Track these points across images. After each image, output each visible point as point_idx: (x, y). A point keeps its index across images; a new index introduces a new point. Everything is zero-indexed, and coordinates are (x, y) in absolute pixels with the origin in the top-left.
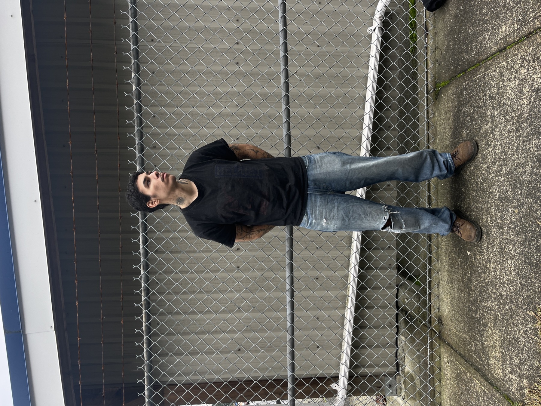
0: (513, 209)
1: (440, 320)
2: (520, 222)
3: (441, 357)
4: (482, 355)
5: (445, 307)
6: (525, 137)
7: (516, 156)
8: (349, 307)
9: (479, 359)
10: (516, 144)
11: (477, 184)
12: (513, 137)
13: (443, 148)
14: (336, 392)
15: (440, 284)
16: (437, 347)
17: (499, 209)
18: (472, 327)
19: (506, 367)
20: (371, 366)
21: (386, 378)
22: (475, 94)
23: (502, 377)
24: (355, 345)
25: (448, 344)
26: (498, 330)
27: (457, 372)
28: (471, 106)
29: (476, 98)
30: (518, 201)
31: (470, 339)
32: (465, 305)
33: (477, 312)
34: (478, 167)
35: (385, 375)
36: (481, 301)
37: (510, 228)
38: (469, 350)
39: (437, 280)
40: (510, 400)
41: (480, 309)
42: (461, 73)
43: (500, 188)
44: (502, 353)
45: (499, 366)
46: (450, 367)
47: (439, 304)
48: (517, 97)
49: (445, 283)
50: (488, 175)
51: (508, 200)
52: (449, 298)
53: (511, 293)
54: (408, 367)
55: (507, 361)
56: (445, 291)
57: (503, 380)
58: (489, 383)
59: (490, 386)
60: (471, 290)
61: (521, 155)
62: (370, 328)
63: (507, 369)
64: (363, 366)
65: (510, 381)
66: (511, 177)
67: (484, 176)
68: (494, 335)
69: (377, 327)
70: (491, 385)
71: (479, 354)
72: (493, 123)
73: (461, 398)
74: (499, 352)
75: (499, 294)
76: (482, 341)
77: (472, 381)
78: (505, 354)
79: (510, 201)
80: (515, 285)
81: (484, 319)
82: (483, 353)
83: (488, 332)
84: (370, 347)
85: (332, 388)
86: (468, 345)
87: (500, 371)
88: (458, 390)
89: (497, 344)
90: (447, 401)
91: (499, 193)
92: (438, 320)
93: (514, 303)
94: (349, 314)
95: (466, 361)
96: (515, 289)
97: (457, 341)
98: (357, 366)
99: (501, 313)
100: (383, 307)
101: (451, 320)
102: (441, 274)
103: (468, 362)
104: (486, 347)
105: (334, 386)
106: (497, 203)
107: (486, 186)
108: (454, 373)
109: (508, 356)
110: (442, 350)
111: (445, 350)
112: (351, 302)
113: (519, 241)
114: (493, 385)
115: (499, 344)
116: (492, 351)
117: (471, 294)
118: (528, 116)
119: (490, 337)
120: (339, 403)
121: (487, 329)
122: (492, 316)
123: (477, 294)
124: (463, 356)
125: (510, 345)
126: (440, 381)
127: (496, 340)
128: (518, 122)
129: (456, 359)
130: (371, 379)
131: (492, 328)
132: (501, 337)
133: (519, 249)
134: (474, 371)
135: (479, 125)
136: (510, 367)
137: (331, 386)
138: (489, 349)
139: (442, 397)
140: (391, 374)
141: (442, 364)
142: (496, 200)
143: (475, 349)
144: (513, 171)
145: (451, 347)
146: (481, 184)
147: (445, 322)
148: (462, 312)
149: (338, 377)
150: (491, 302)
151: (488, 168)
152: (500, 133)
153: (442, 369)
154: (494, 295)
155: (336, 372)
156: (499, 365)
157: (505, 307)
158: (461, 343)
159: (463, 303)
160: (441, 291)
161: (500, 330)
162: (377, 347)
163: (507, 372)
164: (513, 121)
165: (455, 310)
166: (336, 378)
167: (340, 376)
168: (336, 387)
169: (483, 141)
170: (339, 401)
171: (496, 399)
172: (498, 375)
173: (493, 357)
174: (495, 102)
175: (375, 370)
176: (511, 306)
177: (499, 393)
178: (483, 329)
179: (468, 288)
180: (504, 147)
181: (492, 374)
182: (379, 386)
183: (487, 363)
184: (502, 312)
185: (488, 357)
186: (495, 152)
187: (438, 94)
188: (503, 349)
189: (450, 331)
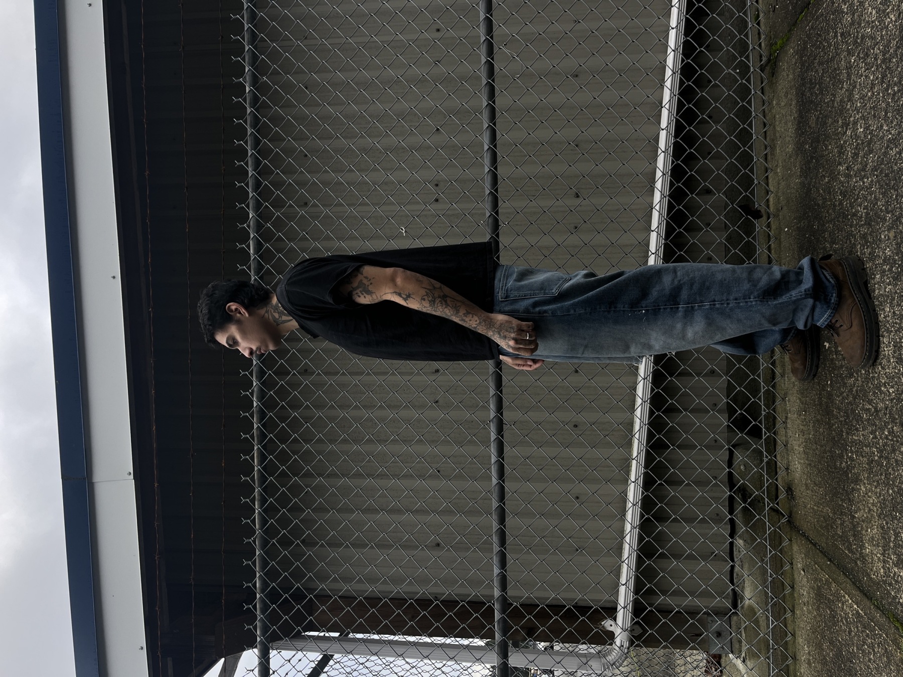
0: (886, 232)
1: (789, 490)
2: (897, 254)
3: (794, 563)
4: (853, 541)
5: (797, 462)
6: (895, 84)
7: (885, 128)
8: (633, 478)
9: (849, 550)
10: (884, 105)
11: (835, 206)
12: (879, 93)
13: (785, 160)
14: (611, 636)
15: (789, 421)
16: (786, 543)
17: (867, 242)
18: (836, 488)
19: (889, 554)
20: (677, 593)
21: (710, 619)
22: (822, 40)
23: (884, 577)
24: (645, 551)
25: (803, 535)
26: (875, 484)
27: (817, 585)
28: (821, 63)
29: (824, 46)
30: (893, 214)
31: (835, 513)
32: (825, 450)
33: (843, 456)
34: (834, 173)
35: (706, 613)
36: (848, 433)
37: (884, 271)
38: (833, 536)
39: (784, 415)
40: (898, 621)
41: (847, 450)
42: (803, 12)
43: (866, 200)
44: (883, 528)
45: (878, 555)
46: (807, 578)
47: (788, 459)
48: (880, 14)
49: (796, 416)
50: (848, 183)
51: (879, 218)
52: (802, 443)
53: (892, 400)
54: (749, 596)
55: (889, 543)
56: (796, 432)
57: (885, 582)
58: (865, 595)
59: (866, 600)
60: (833, 415)
61: (892, 122)
62: (675, 520)
63: (891, 559)
64: (664, 593)
65: (897, 581)
66: (881, 172)
67: (843, 186)
68: (870, 494)
69: (690, 520)
70: (868, 598)
71: (848, 541)
72: (850, 80)
73: (823, 637)
74: (877, 528)
75: (873, 410)
76: (851, 513)
77: (839, 598)
78: (888, 528)
79: (881, 219)
80: (896, 382)
81: (854, 468)
82: (854, 535)
83: (860, 492)
84: (677, 556)
85: (603, 627)
86: (832, 527)
87: (880, 565)
88: (820, 621)
89: (874, 511)
90: (803, 648)
91: (865, 211)
92: (787, 492)
93: (897, 419)
94: (633, 493)
95: (830, 560)
96: (897, 391)
97: (816, 523)
98: (650, 592)
99: (878, 446)
100: (701, 483)
101: (806, 485)
102: (789, 401)
103: (833, 562)
104: (858, 524)
105: (608, 624)
106: (864, 230)
107: (846, 204)
108: (813, 588)
109: (892, 532)
110: (795, 548)
111: (799, 547)
112: (636, 470)
113: (898, 291)
114: (871, 598)
115: (877, 510)
116: (867, 528)
117: (833, 425)
118: (897, 42)
119: (864, 500)
120: (614, 654)
121: (858, 487)
122: (865, 456)
123: (841, 421)
124: (825, 552)
125: (893, 508)
126: (793, 611)
127: (873, 504)
128: (884, 61)
129: (814, 561)
130: (679, 619)
131: (866, 481)
132: (880, 496)
133: (900, 308)
134: (842, 578)
135: (831, 95)
136: (895, 553)
137: (603, 623)
138: (862, 526)
139: (797, 641)
140: (720, 613)
141: (796, 576)
142: (862, 225)
143: (843, 532)
144: (883, 159)
145: (807, 538)
146: (841, 204)
147: (797, 493)
148: (821, 464)
149: (616, 609)
150: (863, 430)
151: (847, 170)
152: (861, 94)
153: (795, 586)
154: (866, 414)
155: (609, 599)
156: (878, 553)
157: (883, 433)
158: (821, 526)
159: (822, 446)
160: (790, 433)
161: (878, 481)
162: (690, 557)
163: (891, 564)
164: (877, 62)
165: (810, 465)
166: (611, 611)
167: (619, 607)
168: (611, 625)
169: (838, 122)
170: (616, 652)
171: (875, 625)
172: (878, 574)
173: (869, 540)
174: (849, 41)
175: (688, 601)
176: (892, 428)
177: (881, 610)
178: (852, 488)
179: (828, 414)
180: (868, 118)
181: (868, 575)
182: (698, 632)
183: (861, 553)
184: (879, 444)
185: (862, 541)
186: (856, 135)
187: (775, 65)
188: (884, 518)
189: (805, 507)
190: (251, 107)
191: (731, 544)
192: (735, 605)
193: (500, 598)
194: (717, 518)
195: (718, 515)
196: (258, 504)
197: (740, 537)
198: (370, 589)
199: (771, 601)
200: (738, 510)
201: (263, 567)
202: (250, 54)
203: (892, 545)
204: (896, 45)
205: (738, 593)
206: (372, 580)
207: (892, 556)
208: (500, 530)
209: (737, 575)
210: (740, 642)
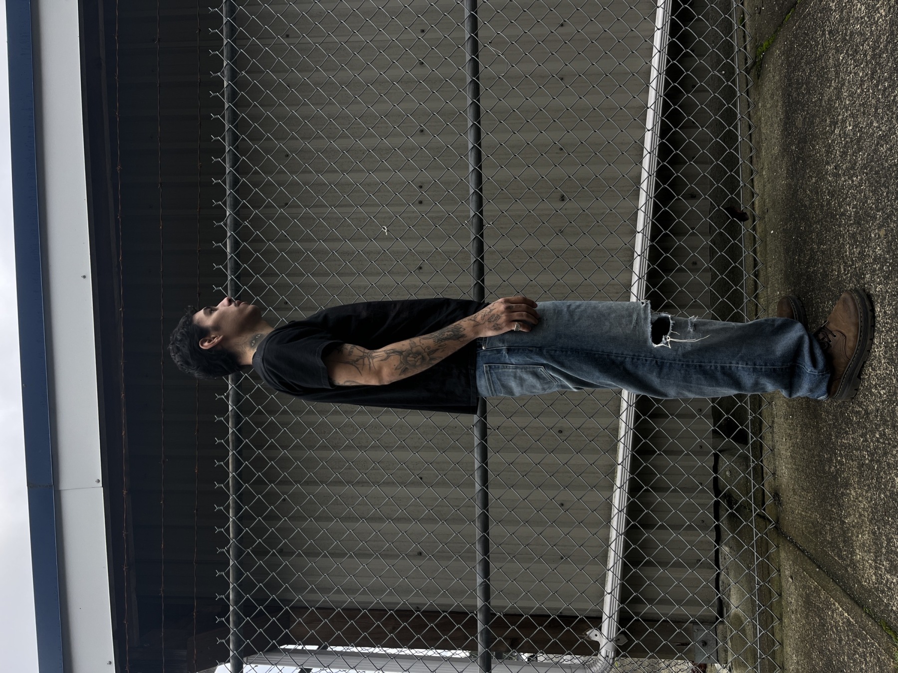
0: (877, 231)
1: (776, 495)
2: (888, 252)
3: (781, 570)
4: (843, 547)
5: (784, 467)
6: (886, 80)
7: (875, 124)
8: (618, 483)
9: (838, 557)
10: (874, 102)
11: (822, 206)
12: (869, 91)
13: (771, 163)
14: (596, 646)
15: (775, 425)
16: (773, 550)
17: (856, 241)
18: (824, 493)
19: (881, 561)
20: (664, 602)
21: (695, 627)
22: (809, 39)
23: (876, 584)
24: (631, 559)
25: (791, 541)
26: (866, 488)
27: (806, 593)
28: (807, 63)
29: (812, 45)
30: (884, 212)
31: (823, 519)
32: (813, 454)
33: (832, 460)
34: (822, 173)
35: (693, 622)
36: (837, 437)
37: (875, 270)
38: (822, 543)
39: (770, 419)
40: (891, 629)
41: (836, 454)
42: (789, 13)
43: (855, 199)
44: (874, 533)
45: (870, 561)
46: (795, 585)
47: (774, 464)
48: (869, 10)
49: (782, 420)
50: (837, 182)
51: (868, 217)
52: (789, 448)
53: (883, 402)
54: (735, 604)
55: (882, 548)
56: (783, 436)
57: (877, 589)
58: (856, 602)
59: (857, 608)
60: (822, 418)
61: (882, 118)
62: (662, 527)
63: (883, 565)
64: (650, 601)
65: (889, 589)
66: (871, 170)
67: (831, 186)
68: (860, 499)
69: (676, 527)
70: (858, 605)
71: (838, 547)
72: (839, 78)
73: (812, 646)
74: (868, 533)
75: (863, 412)
76: (841, 518)
77: (828, 606)
78: (880, 533)
79: (871, 217)
80: (888, 383)
81: (844, 472)
82: (844, 541)
83: (850, 497)
84: (664, 564)
85: (588, 637)
86: (821, 533)
87: (872, 571)
88: (808, 630)
89: (865, 516)
90: (792, 657)
91: (854, 210)
92: (774, 498)
93: (888, 421)
94: (619, 499)
95: (819, 567)
96: (889, 392)
97: (804, 529)
98: (637, 600)
99: (869, 449)
100: (689, 489)
101: (794, 490)
102: (776, 405)
103: (822, 569)
104: (848, 529)
105: (593, 634)
106: (853, 229)
107: (834, 204)
108: (801, 596)
109: (884, 537)
110: (783, 555)
111: (787, 553)
112: (621, 476)
113: (890, 290)
114: (863, 606)
115: (869, 515)
116: (858, 533)
117: (821, 428)
118: (887, 37)
119: (854, 505)
120: (600, 665)
121: (848, 491)
122: (856, 460)
123: (830, 425)
124: (814, 559)
125: (885, 512)
126: (781, 619)
127: (864, 509)
128: (874, 57)
129: (802, 568)
130: (666, 628)
131: (856, 486)
132: (871, 501)
133: (891, 307)
134: (831, 585)
135: (819, 94)
136: (887, 560)
137: (588, 633)
138: (852, 532)
139: (785, 650)
140: (708, 622)
141: (783, 584)
142: (851, 224)
143: (832, 538)
144: (873, 156)
145: (795, 545)
146: (829, 203)
147: (784, 498)
148: (809, 469)
149: (601, 618)
150: (853, 433)
151: (836, 169)
152: (850, 91)
153: (783, 594)
154: (856, 417)
155: (595, 608)
156: (869, 559)
157: (874, 436)
158: (809, 532)
159: (809, 450)
160: (776, 438)
161: (869, 486)
162: (677, 565)
163: (883, 570)
164: (867, 59)
165: (798, 469)
166: (596, 621)
167: (604, 617)
168: (596, 635)
169: (826, 120)
170: (601, 662)
171: (867, 633)
172: (869, 581)
173: (860, 546)
174: (838, 39)
175: (676, 609)
176: (884, 430)
177: (873, 618)
178: (842, 493)
179: (816, 418)
180: (857, 115)
181: (860, 582)
182: (684, 641)
183: (852, 560)
184: (870, 447)
185: (852, 547)
186: (845, 133)
187: (761, 67)
188: (876, 524)
189: (793, 512)
190: (229, 102)
191: (717, 552)
192: (721, 613)
193: (483, 608)
194: (704, 526)
195: (703, 521)
196: (233, 512)
197: (726, 544)
198: (348, 600)
199: (759, 609)
200: (724, 517)
201: (237, 579)
202: (229, 48)
203: (884, 550)
204: (886, 40)
205: (724, 601)
206: (350, 591)
207: (885, 563)
208: (483, 538)
209: (723, 582)
210: (726, 651)
